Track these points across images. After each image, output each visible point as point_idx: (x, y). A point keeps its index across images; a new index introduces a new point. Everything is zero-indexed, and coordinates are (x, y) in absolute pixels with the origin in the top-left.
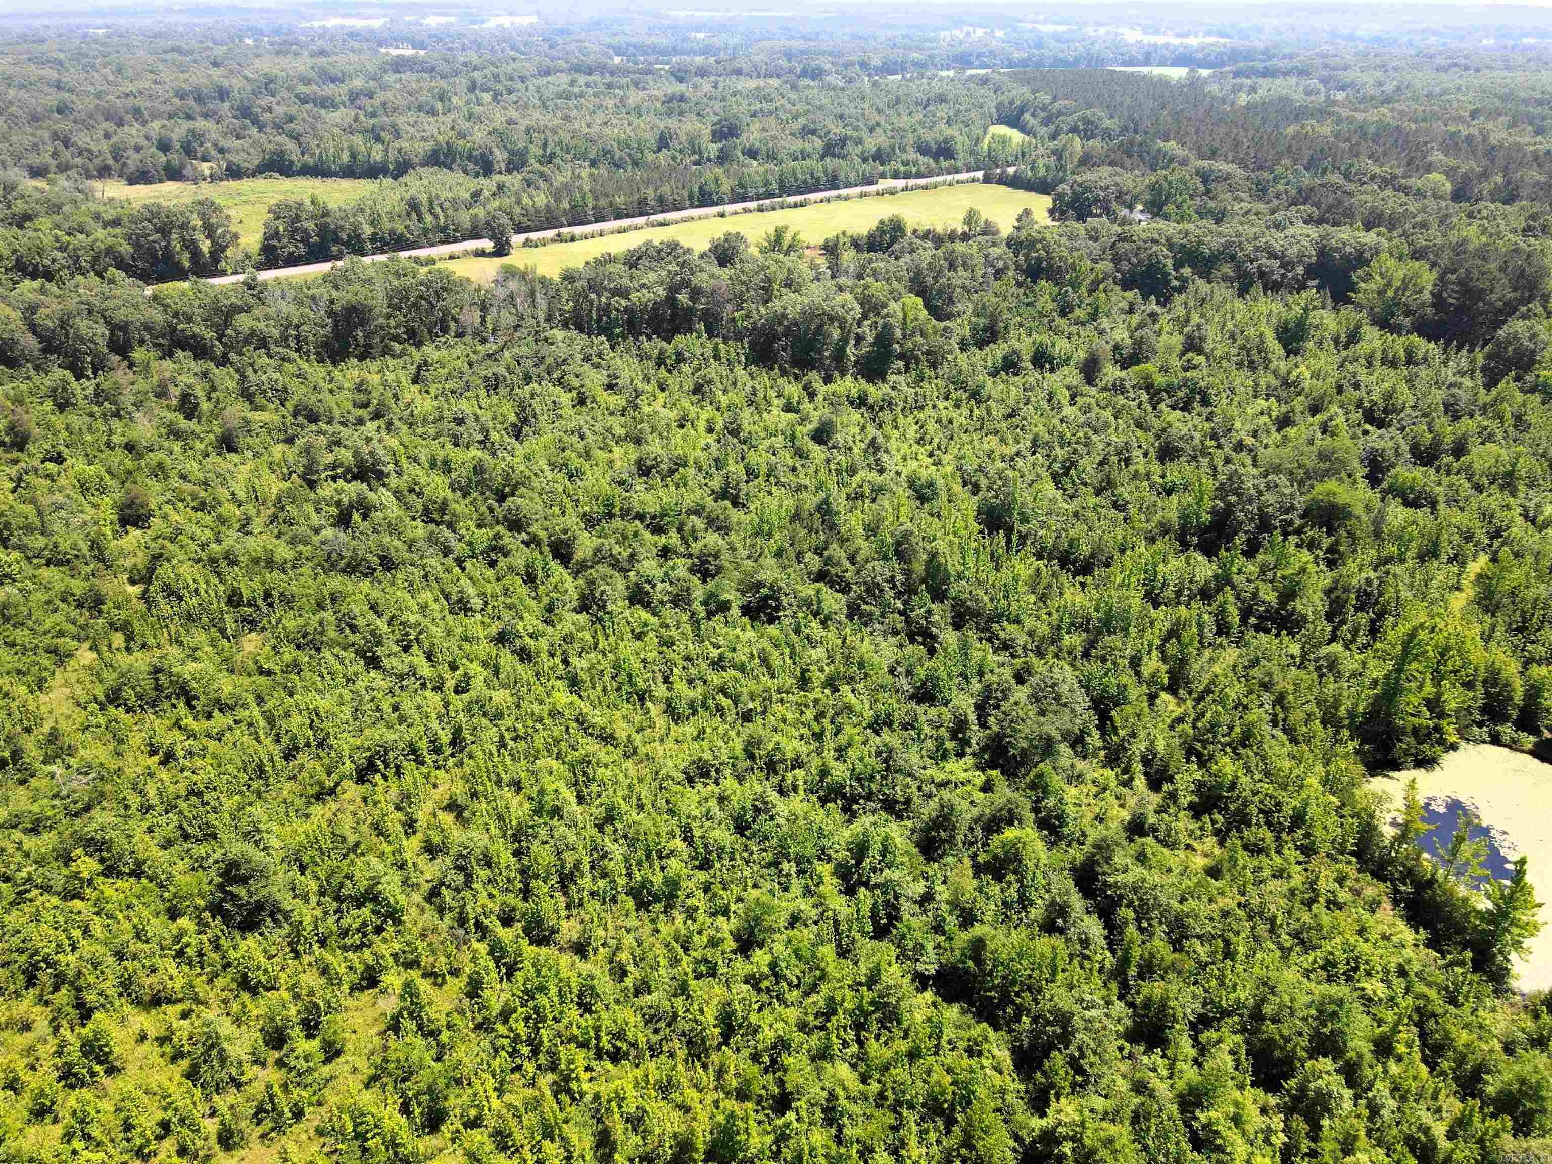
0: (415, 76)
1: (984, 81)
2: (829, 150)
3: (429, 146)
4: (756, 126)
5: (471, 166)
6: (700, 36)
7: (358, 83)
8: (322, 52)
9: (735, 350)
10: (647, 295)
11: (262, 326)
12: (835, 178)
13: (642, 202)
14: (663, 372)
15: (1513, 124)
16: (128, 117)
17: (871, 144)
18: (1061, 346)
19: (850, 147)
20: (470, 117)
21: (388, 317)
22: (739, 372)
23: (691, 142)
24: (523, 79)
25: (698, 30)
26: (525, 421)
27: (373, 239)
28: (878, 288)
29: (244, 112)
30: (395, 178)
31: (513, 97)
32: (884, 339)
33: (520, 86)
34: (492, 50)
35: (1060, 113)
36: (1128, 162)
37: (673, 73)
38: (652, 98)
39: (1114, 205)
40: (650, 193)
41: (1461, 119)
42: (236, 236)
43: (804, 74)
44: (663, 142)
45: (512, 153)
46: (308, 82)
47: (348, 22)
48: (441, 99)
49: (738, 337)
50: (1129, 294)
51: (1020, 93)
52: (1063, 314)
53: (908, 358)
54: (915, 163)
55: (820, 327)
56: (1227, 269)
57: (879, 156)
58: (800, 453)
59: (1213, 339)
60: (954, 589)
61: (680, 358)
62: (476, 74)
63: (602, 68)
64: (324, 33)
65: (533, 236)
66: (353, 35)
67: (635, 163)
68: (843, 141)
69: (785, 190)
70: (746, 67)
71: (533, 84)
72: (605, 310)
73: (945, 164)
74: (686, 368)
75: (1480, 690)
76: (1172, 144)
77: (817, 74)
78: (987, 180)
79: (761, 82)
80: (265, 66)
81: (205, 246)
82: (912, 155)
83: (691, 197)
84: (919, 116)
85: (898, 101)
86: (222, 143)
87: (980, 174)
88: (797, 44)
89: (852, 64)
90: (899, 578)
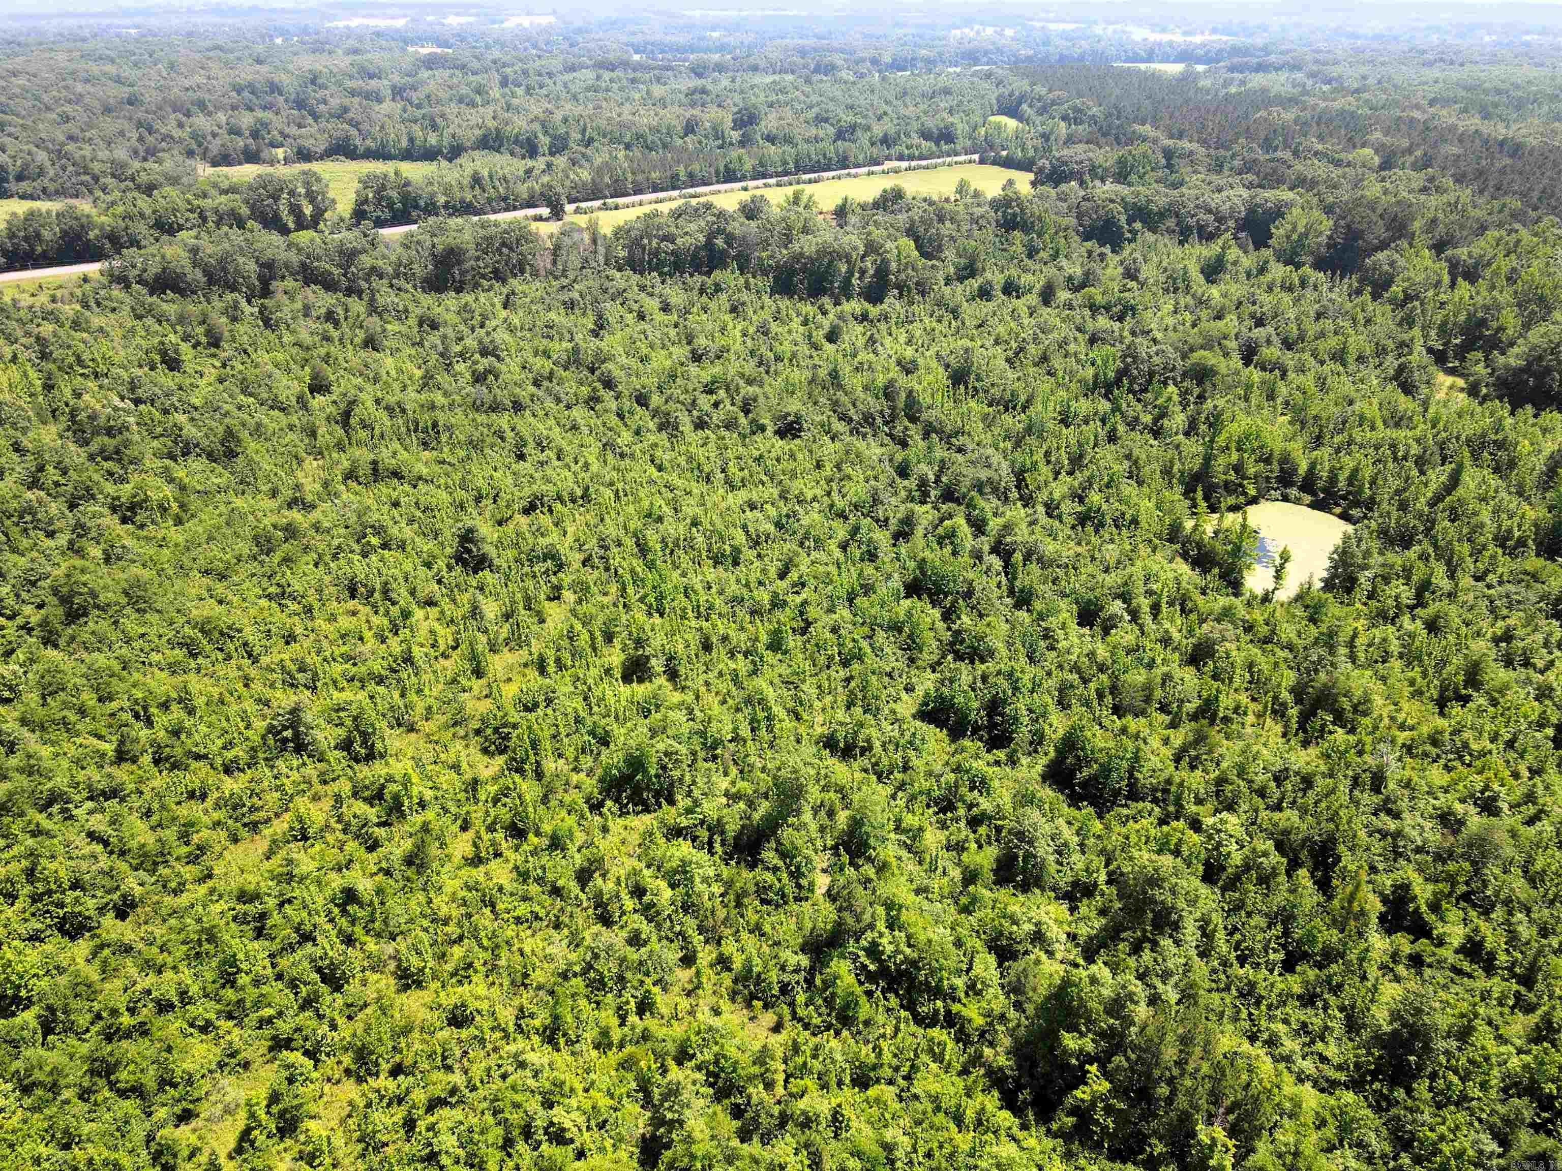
0: (448, 72)
1: (988, 76)
2: (840, 135)
3: (478, 132)
4: (773, 116)
5: (518, 149)
6: (715, 34)
7: (396, 79)
8: (356, 51)
9: (762, 282)
10: (689, 240)
11: (380, 263)
12: (846, 158)
13: (675, 177)
14: (705, 299)
15: (1465, 110)
16: (194, 109)
17: (878, 130)
18: (1026, 279)
19: (859, 133)
20: (509, 107)
21: (478, 259)
22: (766, 298)
23: (714, 128)
24: (550, 75)
25: (713, 29)
26: (601, 327)
27: (446, 206)
28: (877, 234)
29: (300, 104)
30: (450, 160)
31: (544, 91)
32: (882, 272)
33: (547, 81)
34: (515, 48)
35: (1053, 103)
36: (1102, 140)
37: (693, 70)
38: (673, 91)
39: (1087, 177)
40: (681, 170)
41: (1417, 107)
42: (334, 201)
43: (817, 70)
44: (690, 128)
45: (554, 137)
46: (351, 77)
47: (372, 22)
48: (479, 93)
49: (765, 273)
50: (1089, 244)
51: (1021, 85)
52: (1030, 256)
53: (901, 287)
54: (918, 147)
55: (831, 262)
56: (1171, 223)
57: (886, 141)
58: (816, 347)
59: (1147, 272)
60: (924, 416)
61: (718, 288)
62: (508, 70)
63: (625, 64)
64: (349, 33)
65: (583, 205)
66: (378, 34)
67: (665, 146)
68: (853, 128)
69: (800, 168)
70: (762, 64)
71: (561, 79)
72: (656, 253)
73: (945, 147)
74: (723, 297)
75: (1275, 466)
76: (1148, 127)
77: (829, 69)
78: (982, 162)
79: (777, 77)
80: (307, 62)
81: (308, 210)
82: (916, 140)
83: (717, 173)
84: (922, 107)
85: (905, 94)
86: (287, 130)
87: (976, 157)
88: (811, 42)
89: (863, 60)
90: (887, 411)
